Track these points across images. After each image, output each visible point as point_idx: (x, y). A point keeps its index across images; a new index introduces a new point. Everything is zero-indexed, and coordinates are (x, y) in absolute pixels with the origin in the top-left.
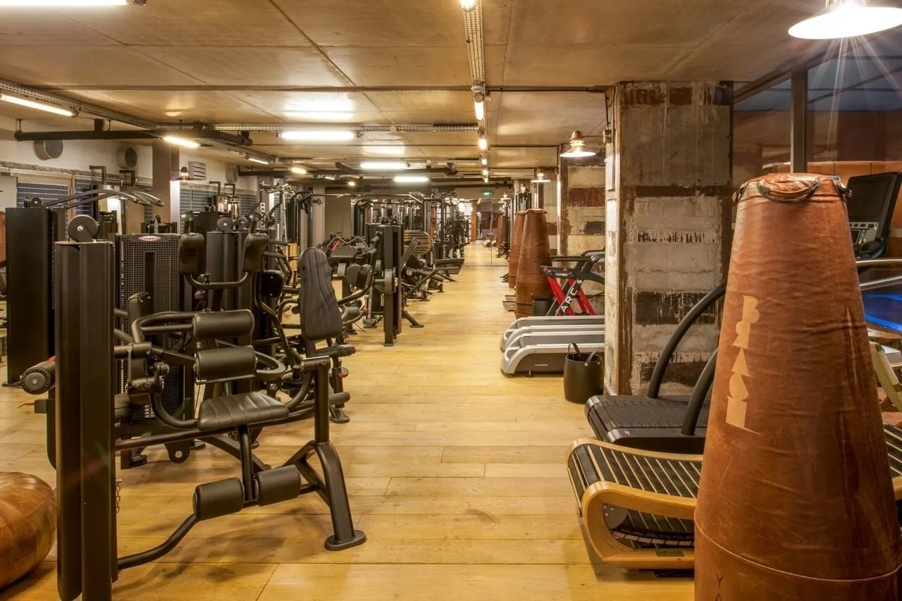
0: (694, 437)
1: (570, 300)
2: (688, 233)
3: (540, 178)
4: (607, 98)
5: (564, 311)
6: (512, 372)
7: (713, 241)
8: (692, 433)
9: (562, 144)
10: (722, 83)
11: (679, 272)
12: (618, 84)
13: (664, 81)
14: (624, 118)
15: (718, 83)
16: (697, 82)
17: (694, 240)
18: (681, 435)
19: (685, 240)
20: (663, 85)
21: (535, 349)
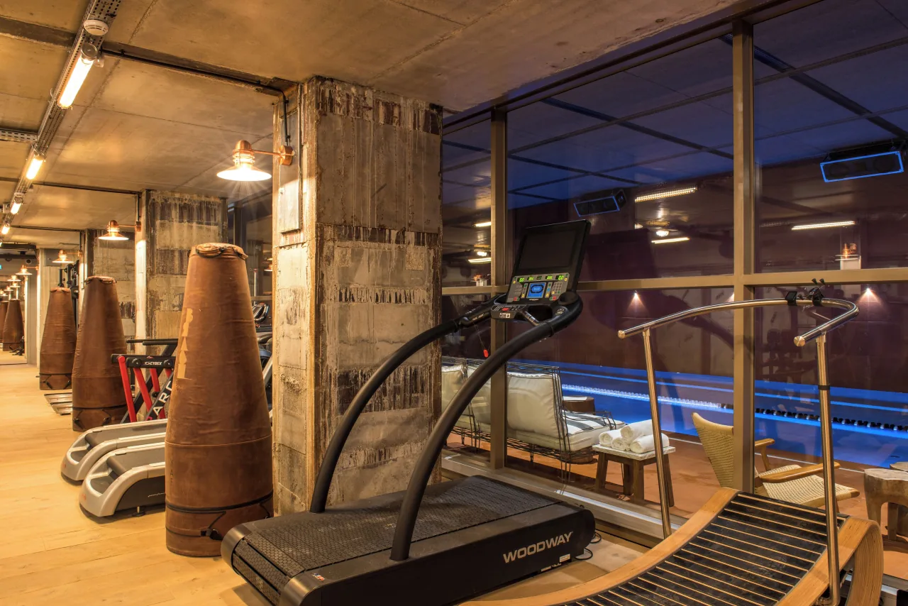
0: (408, 561)
1: (165, 397)
2: (396, 290)
3: (113, 234)
4: (286, 102)
5: (157, 413)
6: (111, 513)
7: (424, 301)
8: (406, 556)
9: (148, 191)
10: (433, 106)
11: (388, 342)
12: (310, 80)
13: (370, 88)
14: (321, 128)
15: (428, 105)
16: (406, 98)
17: (403, 301)
18: (392, 563)
19: (393, 300)
20: (368, 93)
21: (148, 472)
